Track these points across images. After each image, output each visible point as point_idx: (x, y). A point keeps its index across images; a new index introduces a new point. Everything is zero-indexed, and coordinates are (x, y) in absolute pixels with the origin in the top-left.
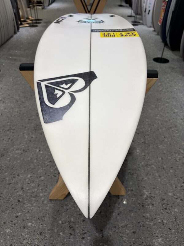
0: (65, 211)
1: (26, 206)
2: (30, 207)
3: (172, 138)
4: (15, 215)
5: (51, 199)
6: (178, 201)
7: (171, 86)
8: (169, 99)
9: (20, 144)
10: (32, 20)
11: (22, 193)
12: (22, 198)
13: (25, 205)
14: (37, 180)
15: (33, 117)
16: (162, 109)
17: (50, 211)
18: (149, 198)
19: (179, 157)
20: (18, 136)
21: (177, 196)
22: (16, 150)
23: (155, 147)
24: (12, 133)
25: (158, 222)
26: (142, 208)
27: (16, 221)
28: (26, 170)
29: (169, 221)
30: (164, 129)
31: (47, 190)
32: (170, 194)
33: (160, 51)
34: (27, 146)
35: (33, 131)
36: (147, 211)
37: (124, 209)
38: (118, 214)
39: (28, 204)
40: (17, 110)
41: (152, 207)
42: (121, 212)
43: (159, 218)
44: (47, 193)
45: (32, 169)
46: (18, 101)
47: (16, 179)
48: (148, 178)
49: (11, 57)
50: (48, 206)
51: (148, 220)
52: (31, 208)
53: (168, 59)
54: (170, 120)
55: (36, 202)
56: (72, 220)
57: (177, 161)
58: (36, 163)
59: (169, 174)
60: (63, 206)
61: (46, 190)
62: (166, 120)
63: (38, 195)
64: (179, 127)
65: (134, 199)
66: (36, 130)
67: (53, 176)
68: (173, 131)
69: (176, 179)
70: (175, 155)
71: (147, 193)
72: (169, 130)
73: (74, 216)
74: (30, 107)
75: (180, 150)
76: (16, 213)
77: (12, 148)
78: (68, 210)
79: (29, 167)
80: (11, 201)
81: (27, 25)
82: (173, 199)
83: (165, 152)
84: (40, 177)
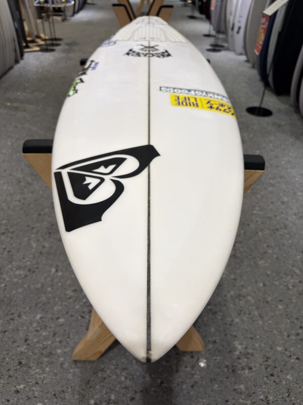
0: (100, 381)
1: (34, 372)
2: (40, 374)
3: (280, 249)
4: (13, 389)
5: (76, 359)
6: (292, 361)
7: (276, 157)
8: (274, 179)
9: (24, 258)
10: (45, 40)
11: (25, 349)
12: (26, 358)
13: (31, 371)
14: (53, 325)
15: (47, 210)
16: (263, 197)
17: (74, 382)
18: (243, 357)
19: (292, 281)
20: (21, 244)
21: (290, 352)
22: (17, 269)
23: (252, 264)
24: (8, 239)
25: (260, 400)
26: (232, 374)
27: (15, 399)
28: (34, 305)
29: (277, 396)
30: (267, 232)
31: (70, 342)
32: (279, 349)
33: (258, 96)
34: (34, 262)
35: (46, 234)
36: (240, 380)
37: (202, 378)
38: (192, 386)
39: (36, 369)
40: (18, 197)
41: (248, 373)
42: (196, 383)
43: (260, 393)
44: (70, 348)
45: (44, 304)
46: (20, 182)
47: (16, 322)
48: (242, 320)
49: (9, 104)
50: (70, 373)
51: (243, 397)
52: (42, 377)
53: (271, 109)
54: (276, 216)
55: (50, 365)
56: (113, 397)
57: (289, 289)
58: (50, 293)
59: (277, 312)
60: (96, 373)
61: (68, 343)
62: (269, 215)
63: (53, 352)
64: (292, 228)
65: (219, 358)
66: (50, 233)
67: (79, 317)
68: (281, 235)
69: (289, 321)
70: (286, 279)
71: (240, 347)
72: (275, 233)
73: (116, 391)
74: (41, 193)
75: (294, 269)
76: (14, 384)
77: (10, 266)
78: (105, 379)
79: (38, 301)
80: (7, 363)
81: (37, 49)
82: (285, 357)
83: (269, 272)
84: (58, 318)
